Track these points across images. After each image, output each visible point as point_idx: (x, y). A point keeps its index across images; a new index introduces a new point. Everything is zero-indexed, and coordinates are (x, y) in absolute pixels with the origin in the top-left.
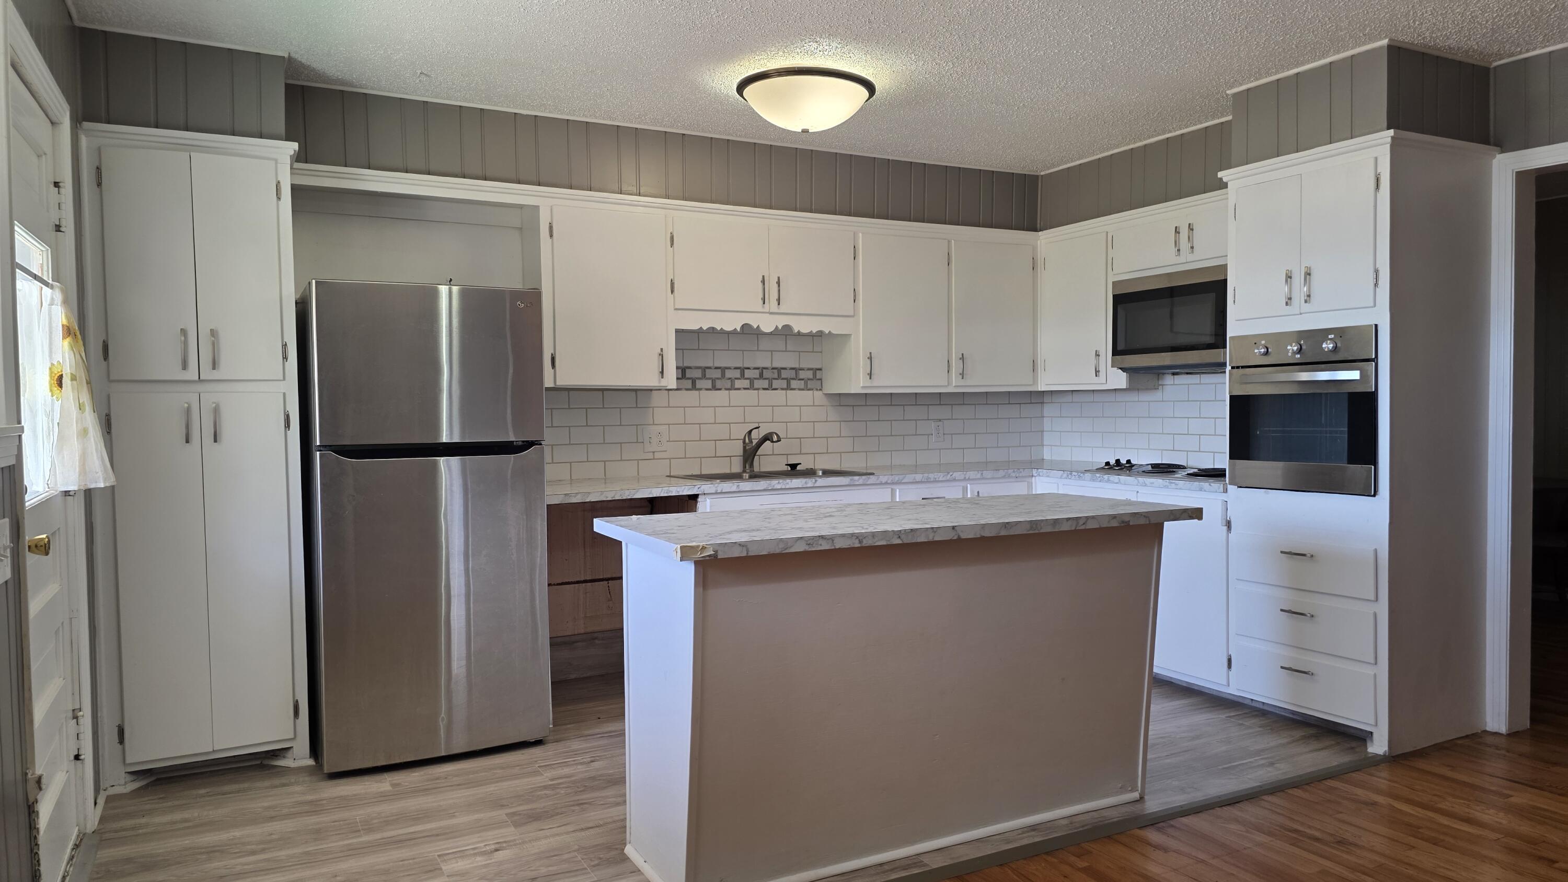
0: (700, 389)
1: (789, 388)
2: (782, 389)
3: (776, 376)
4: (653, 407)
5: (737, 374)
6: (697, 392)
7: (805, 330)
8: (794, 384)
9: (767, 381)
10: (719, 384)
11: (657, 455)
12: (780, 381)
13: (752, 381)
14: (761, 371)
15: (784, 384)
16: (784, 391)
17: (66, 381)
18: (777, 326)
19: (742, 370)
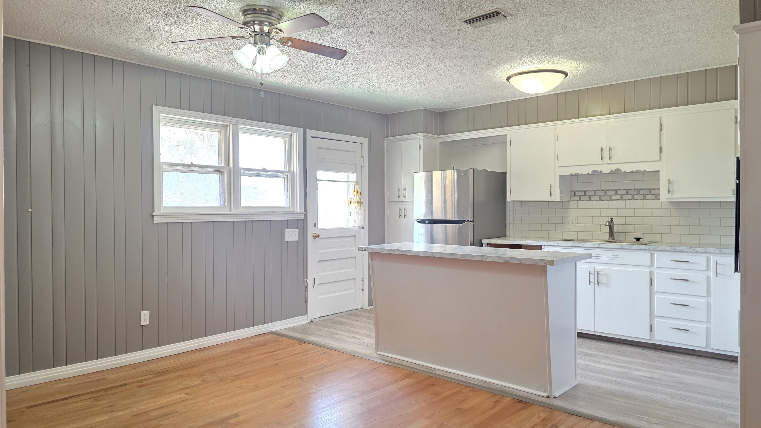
0: (594, 200)
1: (644, 199)
2: (640, 200)
3: (636, 193)
4: (570, 209)
5: (613, 193)
6: (592, 202)
7: (628, 170)
8: (648, 197)
9: (631, 196)
10: (603, 198)
11: (571, 230)
12: (639, 196)
13: (622, 196)
14: (627, 191)
15: (642, 197)
16: (642, 201)
17: (352, 203)
18: (611, 170)
19: (616, 191)
